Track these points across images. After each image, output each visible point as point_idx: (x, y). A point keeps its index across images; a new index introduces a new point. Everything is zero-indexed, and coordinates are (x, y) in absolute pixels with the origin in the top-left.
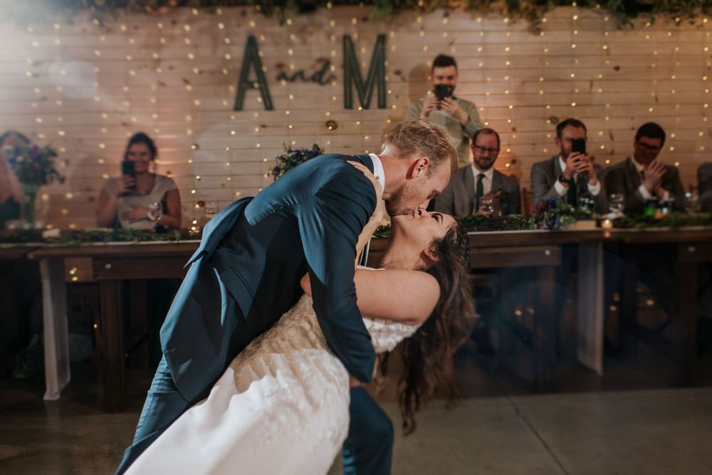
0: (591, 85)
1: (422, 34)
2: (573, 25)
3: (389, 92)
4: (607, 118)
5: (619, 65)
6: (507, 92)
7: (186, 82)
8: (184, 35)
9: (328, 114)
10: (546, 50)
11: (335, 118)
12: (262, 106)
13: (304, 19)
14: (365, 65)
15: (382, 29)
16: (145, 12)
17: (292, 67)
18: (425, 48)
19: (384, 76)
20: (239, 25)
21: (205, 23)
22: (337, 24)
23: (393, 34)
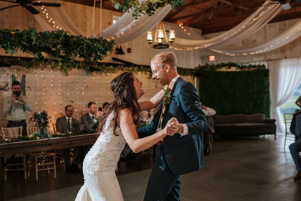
0: (81, 92)
1: (36, 75)
2: (76, 74)
3: (27, 93)
4: (85, 101)
5: (88, 86)
6: (59, 94)
10: (69, 81)
13: (0, 69)
15: (24, 73)
19: (25, 88)
22: (10, 71)
23: (27, 75)
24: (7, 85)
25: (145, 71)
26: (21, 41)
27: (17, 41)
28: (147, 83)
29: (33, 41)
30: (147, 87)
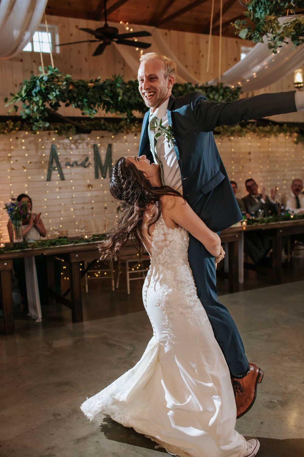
1: (127, 144)
7: (24, 168)
8: (22, 144)
9: (88, 181)
11: (91, 183)
12: (60, 179)
13: (77, 137)
14: (103, 158)
15: (110, 142)
16: (3, 133)
17: (72, 160)
18: (129, 150)
19: (111, 163)
20: (48, 140)
21: (32, 139)
22: (91, 139)
23: (115, 144)
24: (87, 160)
25: (291, 132)
26: (102, 97)
27: (97, 96)
28: (293, 150)
29: (119, 96)
30: (293, 156)
